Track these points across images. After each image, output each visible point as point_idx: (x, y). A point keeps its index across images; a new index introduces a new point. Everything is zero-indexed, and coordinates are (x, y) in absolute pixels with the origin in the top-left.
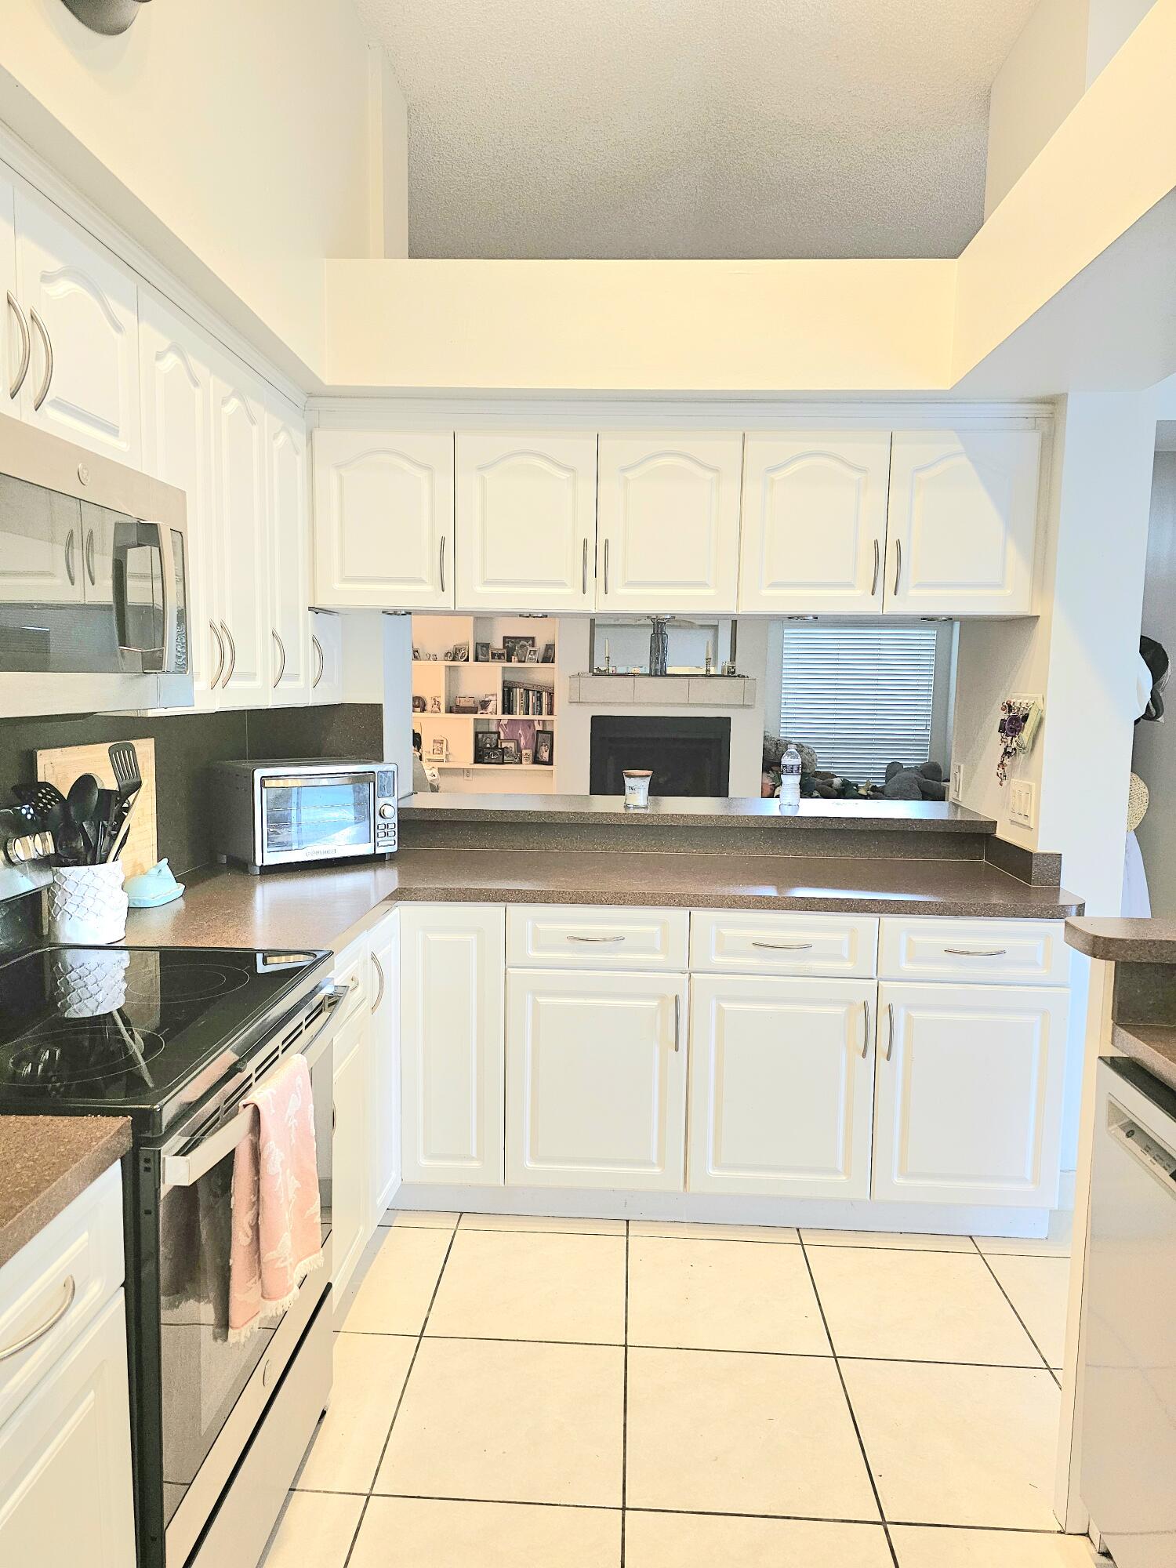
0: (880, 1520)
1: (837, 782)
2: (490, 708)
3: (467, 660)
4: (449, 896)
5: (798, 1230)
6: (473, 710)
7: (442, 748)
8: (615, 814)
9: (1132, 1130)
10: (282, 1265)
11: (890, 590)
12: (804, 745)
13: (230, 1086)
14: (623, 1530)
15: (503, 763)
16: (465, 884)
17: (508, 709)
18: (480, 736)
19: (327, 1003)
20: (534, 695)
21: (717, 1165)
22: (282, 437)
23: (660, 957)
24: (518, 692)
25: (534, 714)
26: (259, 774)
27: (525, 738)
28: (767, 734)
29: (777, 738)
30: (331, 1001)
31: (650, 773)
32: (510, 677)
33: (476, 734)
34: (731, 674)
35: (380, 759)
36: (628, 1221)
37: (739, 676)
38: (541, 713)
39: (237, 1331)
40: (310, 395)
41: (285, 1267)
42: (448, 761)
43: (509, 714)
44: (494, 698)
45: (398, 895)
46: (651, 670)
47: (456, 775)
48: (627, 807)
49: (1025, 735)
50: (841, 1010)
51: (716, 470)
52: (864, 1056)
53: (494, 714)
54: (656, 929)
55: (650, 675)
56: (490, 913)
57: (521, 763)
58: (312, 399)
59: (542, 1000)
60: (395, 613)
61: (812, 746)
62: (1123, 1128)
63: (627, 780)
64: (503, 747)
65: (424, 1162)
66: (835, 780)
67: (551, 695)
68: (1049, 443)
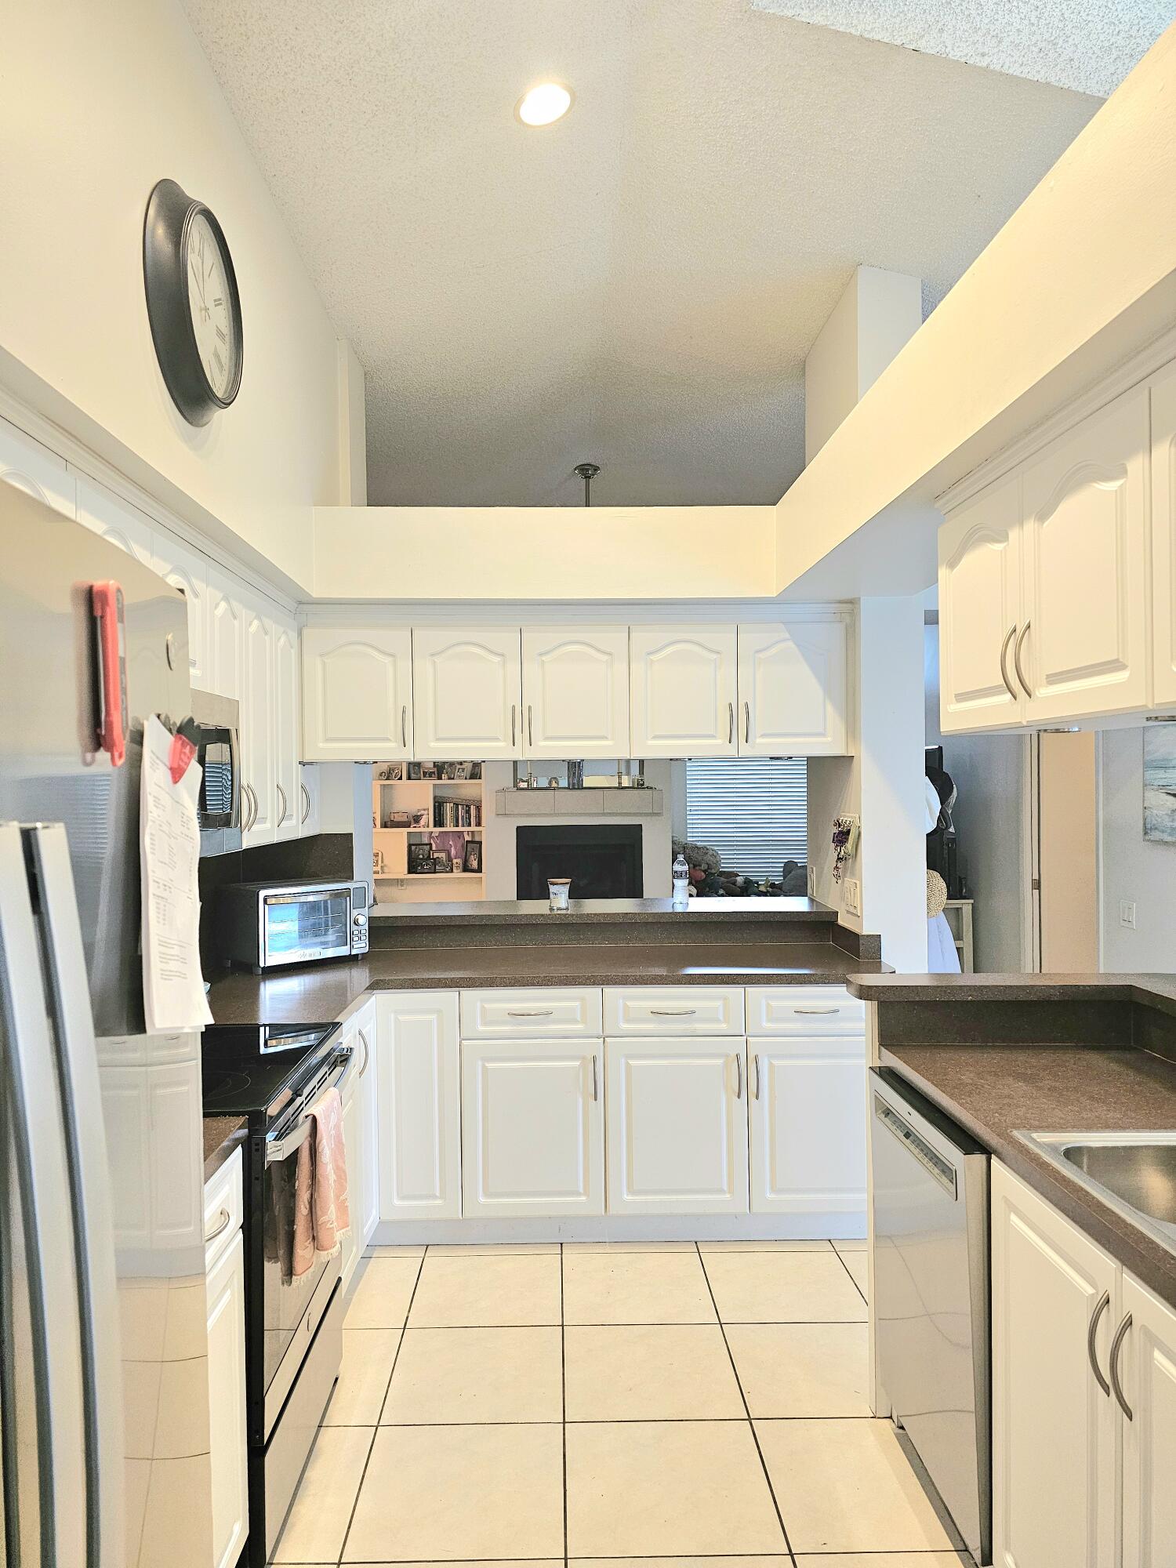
0: (747, 1418)
1: (740, 880)
2: (422, 822)
3: (401, 778)
4: (415, 985)
5: (696, 1243)
6: (406, 825)
7: (377, 861)
8: (542, 915)
9: (888, 1113)
10: (331, 1226)
11: (742, 739)
12: (708, 847)
13: (291, 1110)
14: (564, 1434)
15: (435, 872)
16: (426, 976)
17: (439, 822)
18: (413, 848)
19: (339, 1060)
20: (463, 809)
21: (631, 1192)
22: (283, 639)
23: (580, 1026)
24: (448, 807)
25: (463, 826)
26: (262, 894)
27: (455, 849)
28: (675, 838)
29: (684, 841)
30: (343, 1058)
31: (569, 880)
32: (439, 794)
33: (410, 846)
34: (640, 786)
35: (351, 878)
36: (561, 1244)
37: (647, 787)
38: (470, 825)
39: (299, 1277)
40: (300, 603)
41: (333, 1228)
42: (383, 872)
43: (440, 826)
44: (426, 812)
45: (374, 986)
46: (569, 784)
47: (392, 885)
48: (551, 909)
49: (850, 845)
50: (720, 1061)
51: (610, 654)
52: (739, 1097)
53: (426, 827)
54: (577, 1004)
55: (568, 788)
56: (445, 998)
57: (452, 871)
58: (301, 606)
59: (489, 1065)
60: (365, 763)
61: (716, 848)
62: (883, 1112)
63: (551, 887)
64: (435, 857)
65: (397, 1202)
66: (738, 878)
67: (479, 809)
68: (851, 633)
